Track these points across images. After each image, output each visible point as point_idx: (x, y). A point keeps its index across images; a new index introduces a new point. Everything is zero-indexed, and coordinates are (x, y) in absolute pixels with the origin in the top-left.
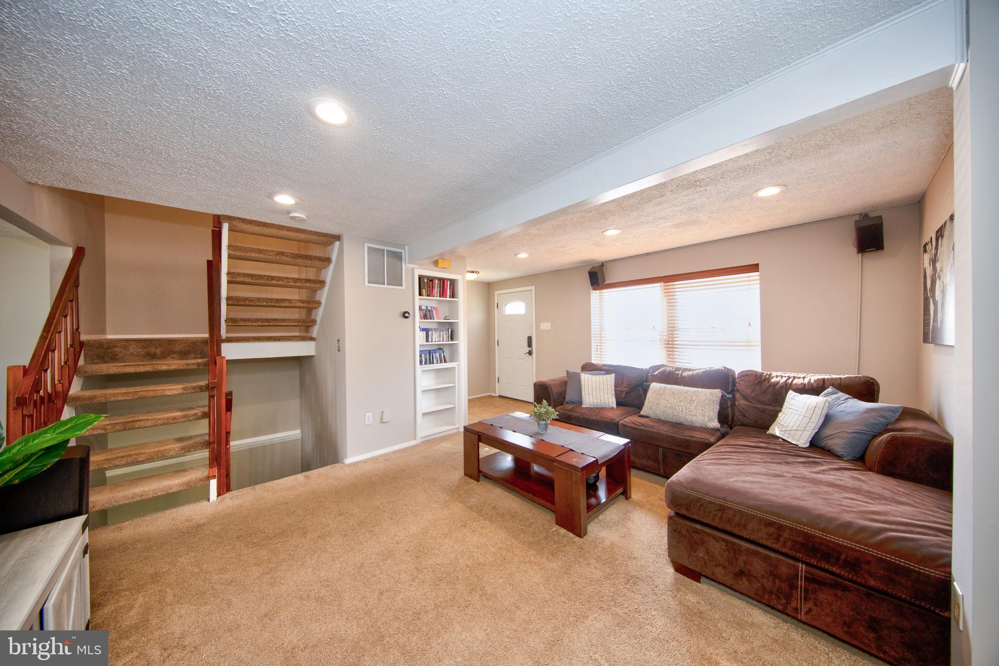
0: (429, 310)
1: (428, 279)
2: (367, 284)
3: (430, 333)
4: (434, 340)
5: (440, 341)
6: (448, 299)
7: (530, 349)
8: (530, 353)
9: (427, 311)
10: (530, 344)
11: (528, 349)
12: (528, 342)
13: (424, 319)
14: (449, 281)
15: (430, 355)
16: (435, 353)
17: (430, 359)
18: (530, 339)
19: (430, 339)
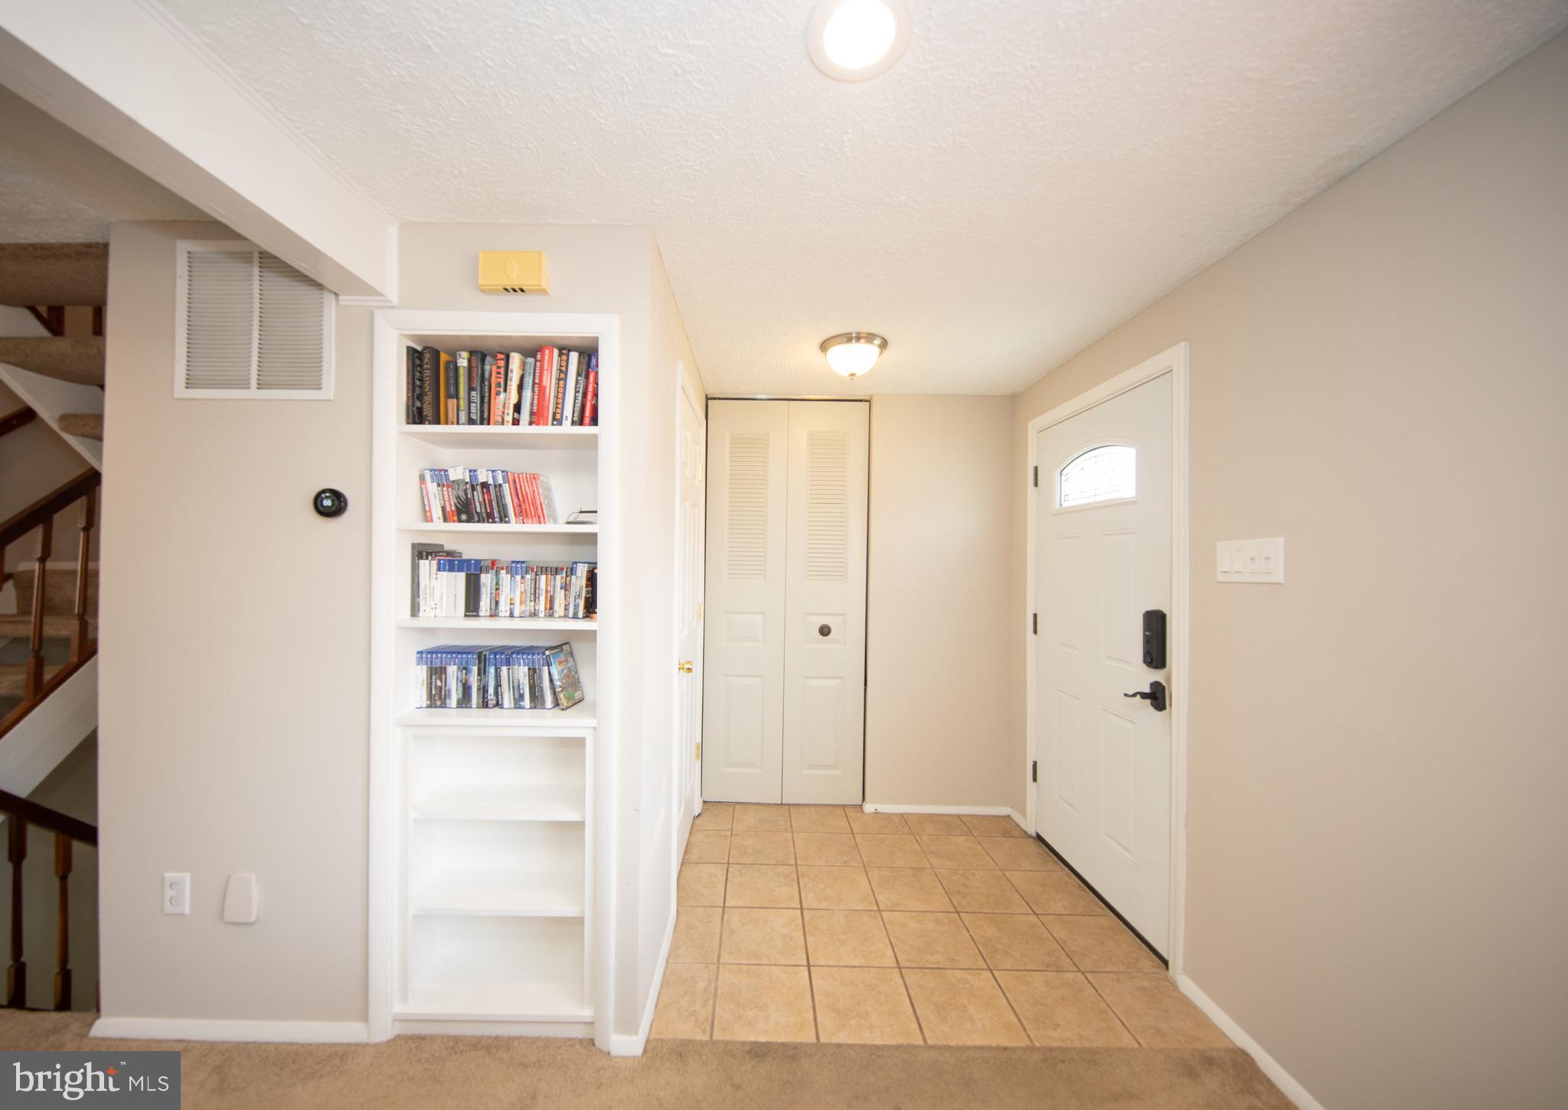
0: (485, 485)
1: (472, 353)
2: (180, 390)
3: (486, 579)
4: (504, 608)
5: (534, 614)
6: (567, 428)
7: (1158, 676)
8: (1157, 697)
9: (473, 489)
10: (1155, 652)
11: (1145, 678)
12: (1147, 641)
13: (460, 521)
14: (574, 357)
15: (482, 672)
16: (508, 663)
17: (484, 690)
18: (1156, 626)
19: (485, 604)
